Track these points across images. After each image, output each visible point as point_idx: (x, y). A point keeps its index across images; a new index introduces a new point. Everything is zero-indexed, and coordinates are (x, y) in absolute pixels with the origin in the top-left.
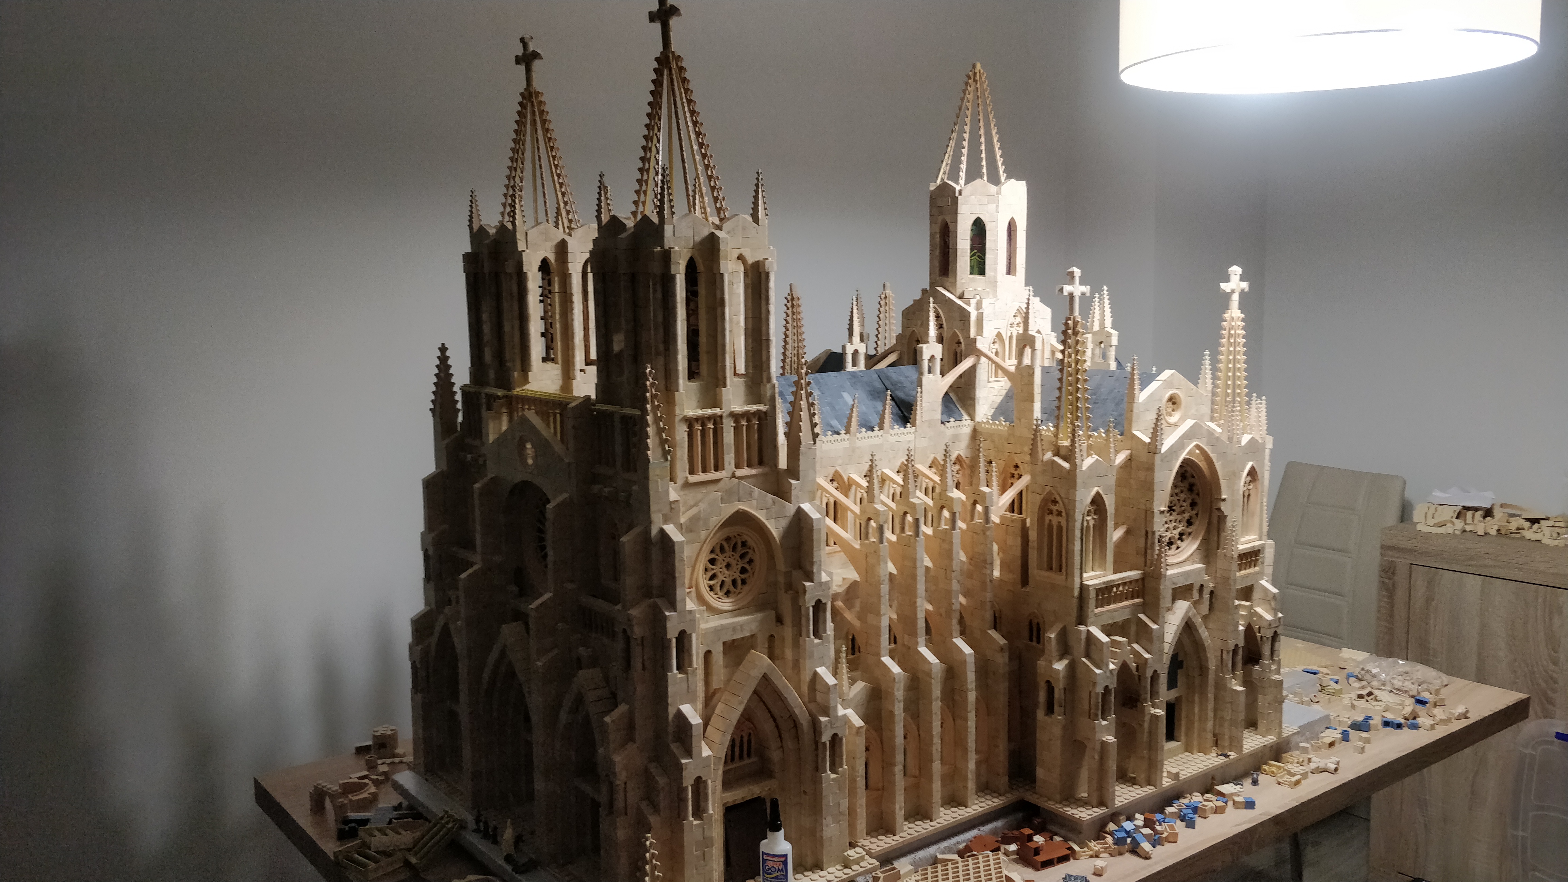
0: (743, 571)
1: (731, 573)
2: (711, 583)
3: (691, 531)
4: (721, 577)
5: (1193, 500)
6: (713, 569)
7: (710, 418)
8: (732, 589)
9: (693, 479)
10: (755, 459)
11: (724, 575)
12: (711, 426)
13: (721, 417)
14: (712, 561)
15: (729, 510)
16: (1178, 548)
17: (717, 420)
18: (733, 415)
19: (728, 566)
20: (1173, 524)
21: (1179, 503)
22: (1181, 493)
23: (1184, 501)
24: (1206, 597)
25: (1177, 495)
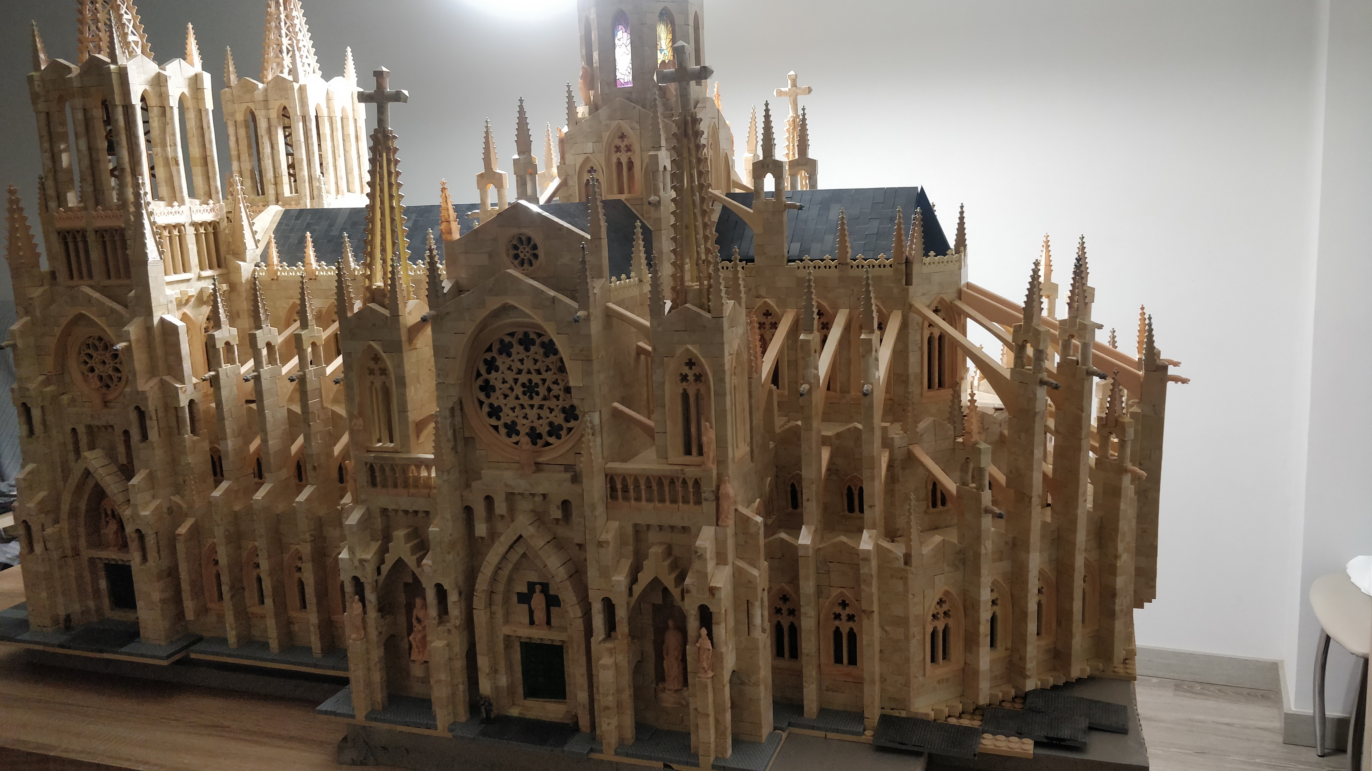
0: (116, 370)
1: (105, 369)
2: (90, 374)
4: (97, 371)
6: (89, 363)
7: (79, 232)
9: (70, 283)
10: (124, 272)
13: (86, 232)
14: (89, 356)
15: (71, 313)
16: (548, 444)
17: (84, 234)
18: (95, 231)
19: (103, 363)
20: (535, 411)
21: (544, 384)
22: (547, 371)
23: (555, 383)
24: (578, 520)
25: (538, 372)
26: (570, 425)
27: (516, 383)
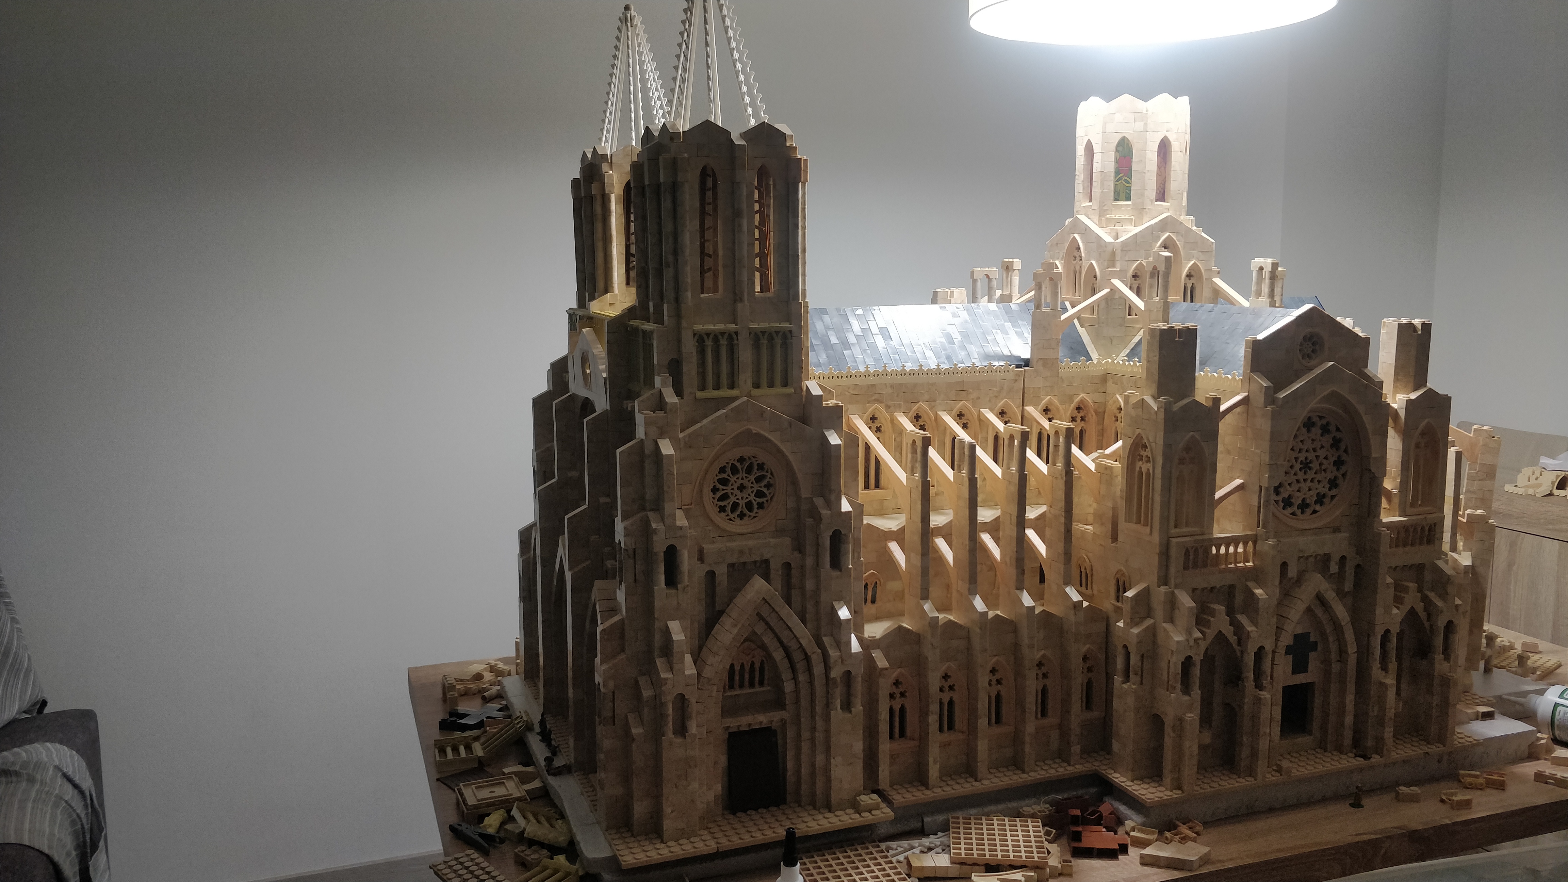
0: (759, 494)
1: (745, 495)
2: (722, 504)
3: (690, 447)
4: (733, 499)
5: (1339, 457)
6: (723, 490)
7: (724, 333)
8: (746, 512)
9: (700, 395)
10: (779, 379)
11: (737, 497)
12: (724, 341)
13: (736, 333)
14: (724, 482)
15: (736, 429)
16: (1315, 512)
17: (732, 336)
18: (751, 332)
19: (742, 488)
20: (1308, 483)
21: (1318, 460)
22: (1320, 449)
23: (1326, 458)
24: (1350, 572)
25: (1314, 450)
26: (1334, 492)
27: (1296, 461)
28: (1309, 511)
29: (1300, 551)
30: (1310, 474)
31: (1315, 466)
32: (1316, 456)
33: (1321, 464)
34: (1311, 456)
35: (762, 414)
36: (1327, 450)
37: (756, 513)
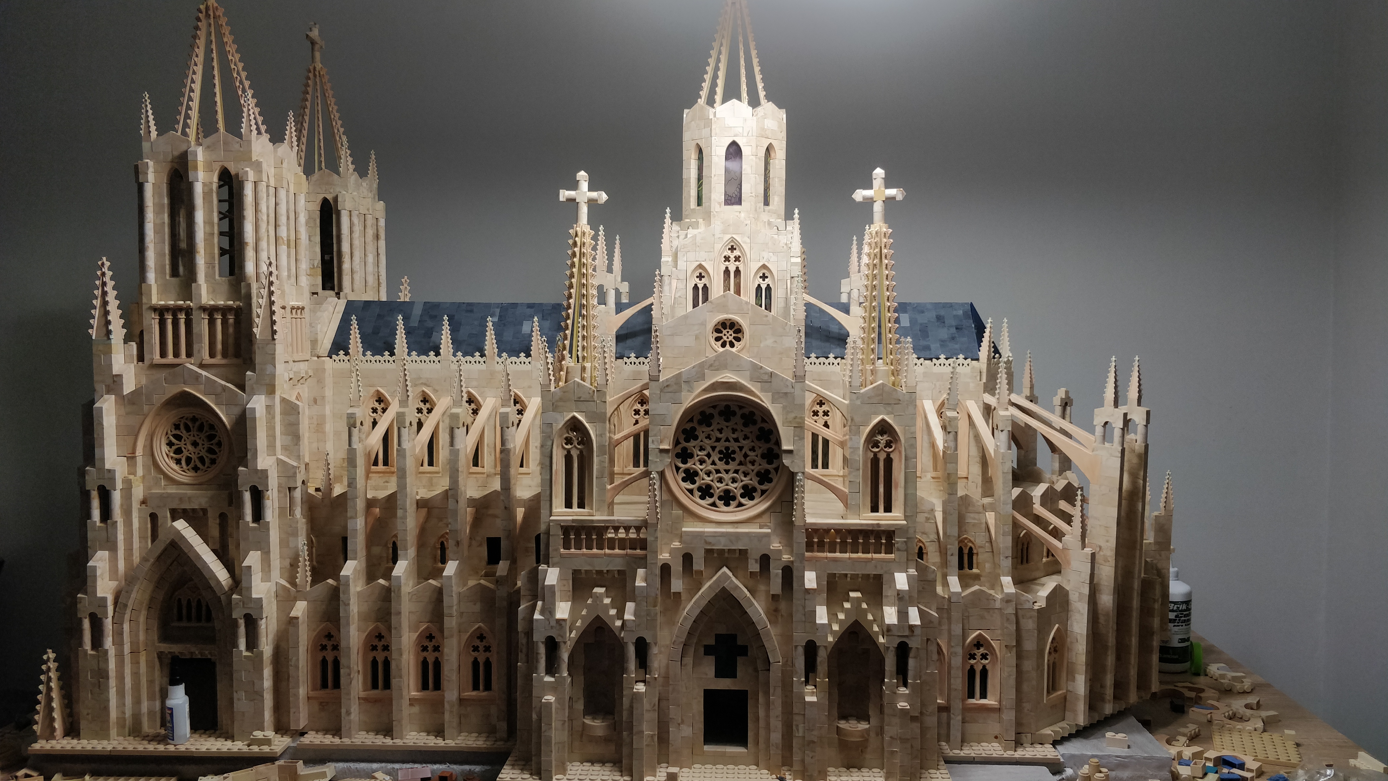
0: (210, 451)
1: (197, 451)
2: (177, 456)
3: (134, 404)
4: (186, 453)
5: (768, 450)
6: (176, 444)
7: (180, 309)
8: (199, 465)
9: (161, 361)
10: (231, 350)
11: (189, 449)
12: (182, 317)
13: (191, 309)
14: (179, 438)
15: (173, 390)
17: (188, 312)
18: (204, 309)
19: (195, 444)
20: (731, 475)
21: (741, 450)
22: (744, 439)
23: (753, 449)
24: (776, 572)
25: (736, 440)
26: (763, 487)
27: (713, 450)
28: (733, 504)
29: (706, 543)
30: (732, 466)
31: (739, 457)
32: (739, 447)
33: (746, 456)
34: (733, 446)
35: (197, 379)
36: (753, 441)
37: (208, 467)
